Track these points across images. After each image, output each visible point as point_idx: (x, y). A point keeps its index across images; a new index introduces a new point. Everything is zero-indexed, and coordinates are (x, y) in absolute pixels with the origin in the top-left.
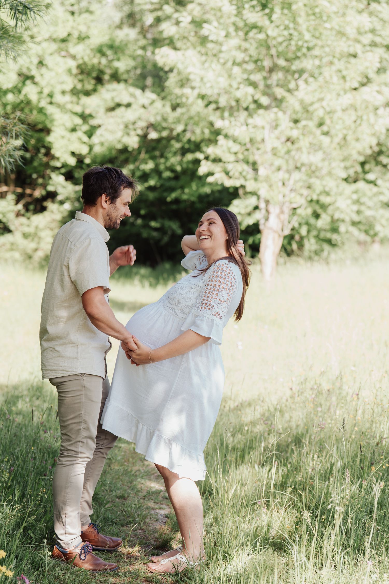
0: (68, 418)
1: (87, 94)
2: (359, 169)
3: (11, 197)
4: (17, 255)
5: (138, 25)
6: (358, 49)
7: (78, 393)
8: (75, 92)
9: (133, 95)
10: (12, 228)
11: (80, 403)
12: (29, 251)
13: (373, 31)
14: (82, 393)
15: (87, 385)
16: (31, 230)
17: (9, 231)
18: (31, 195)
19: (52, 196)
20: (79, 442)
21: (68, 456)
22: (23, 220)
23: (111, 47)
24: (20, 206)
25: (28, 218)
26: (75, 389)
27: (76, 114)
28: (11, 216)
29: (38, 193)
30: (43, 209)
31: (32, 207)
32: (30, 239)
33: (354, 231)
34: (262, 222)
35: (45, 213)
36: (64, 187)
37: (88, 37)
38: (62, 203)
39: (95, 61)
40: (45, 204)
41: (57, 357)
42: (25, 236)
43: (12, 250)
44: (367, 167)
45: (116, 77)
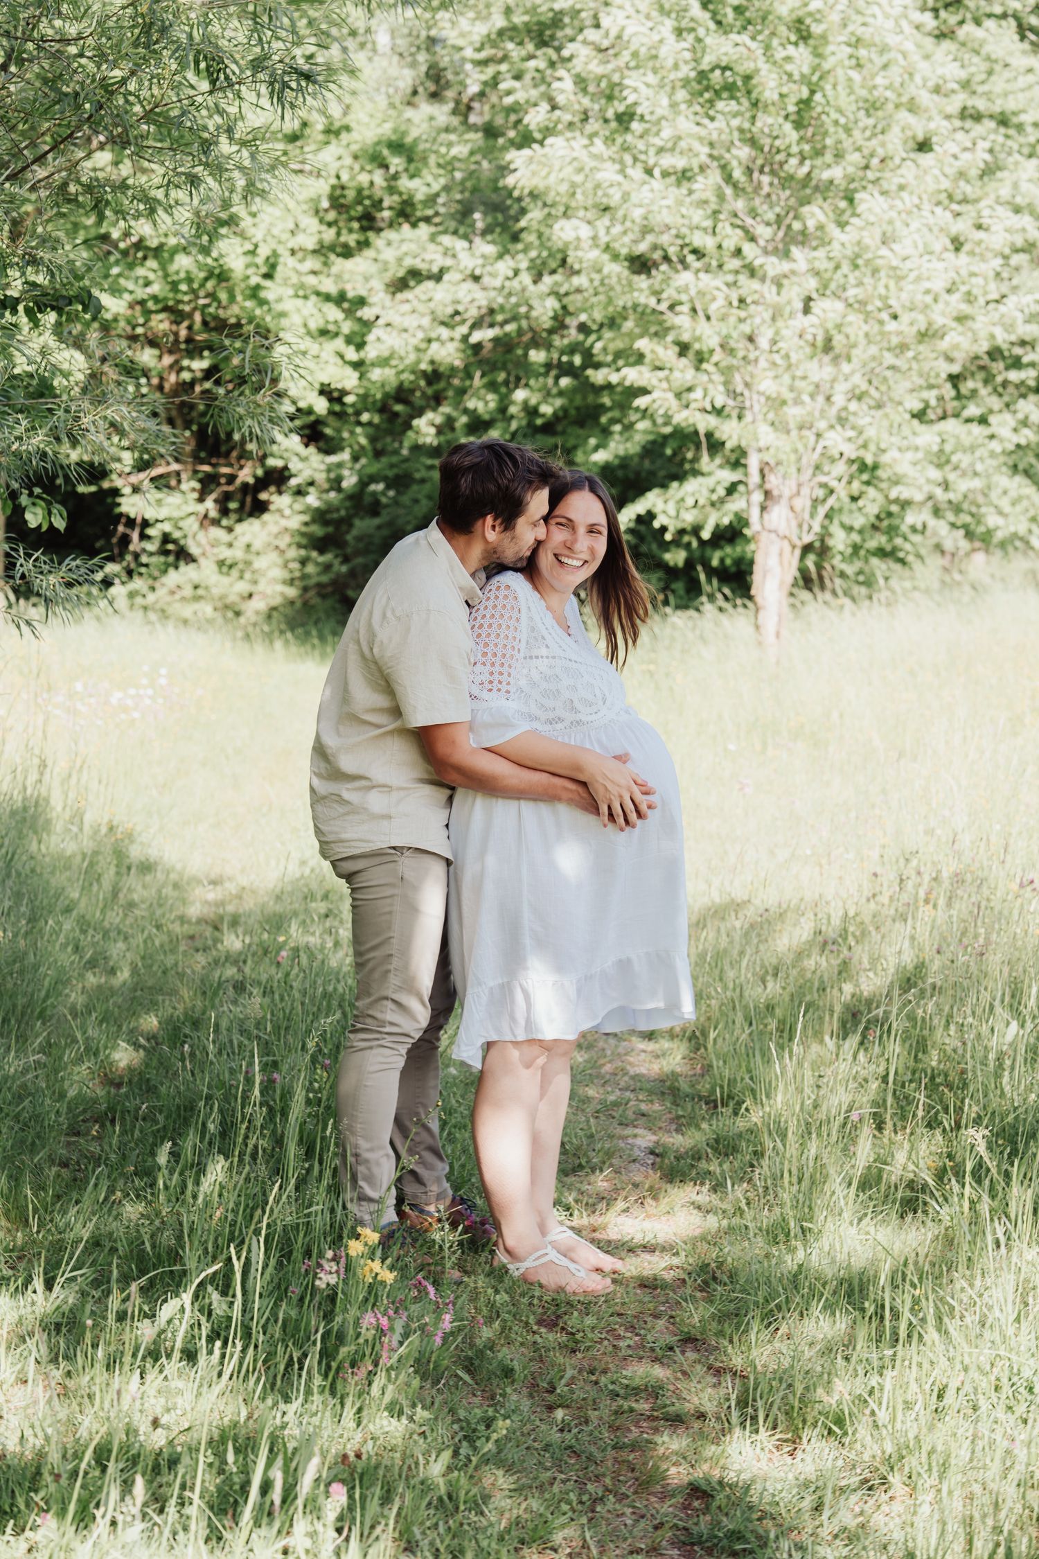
0: (368, 946)
1: (347, 253)
2: (948, 391)
3: (190, 485)
4: (207, 609)
5: (450, 94)
6: (938, 125)
7: (388, 892)
8: (322, 250)
9: (448, 252)
10: (194, 550)
11: (390, 913)
12: (233, 598)
13: (966, 85)
14: (396, 891)
15: (408, 875)
16: (237, 553)
17: (190, 559)
18: (231, 479)
19: (277, 478)
20: (386, 998)
21: (362, 1030)
22: (216, 533)
23: (397, 147)
24: (210, 505)
25: (230, 530)
26: (382, 882)
27: (328, 298)
28: (191, 525)
29: (247, 474)
30: (260, 508)
31: (233, 505)
32: (235, 573)
33: (940, 528)
34: (754, 516)
35: (266, 517)
36: (304, 459)
37: (347, 128)
38: (300, 492)
39: (364, 179)
40: (263, 496)
41: (347, 814)
42: (224, 566)
43: (197, 599)
44: (968, 386)
45: (406, 213)
